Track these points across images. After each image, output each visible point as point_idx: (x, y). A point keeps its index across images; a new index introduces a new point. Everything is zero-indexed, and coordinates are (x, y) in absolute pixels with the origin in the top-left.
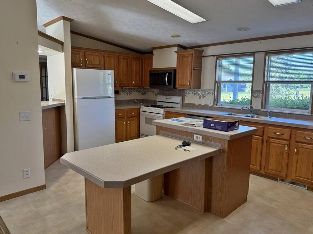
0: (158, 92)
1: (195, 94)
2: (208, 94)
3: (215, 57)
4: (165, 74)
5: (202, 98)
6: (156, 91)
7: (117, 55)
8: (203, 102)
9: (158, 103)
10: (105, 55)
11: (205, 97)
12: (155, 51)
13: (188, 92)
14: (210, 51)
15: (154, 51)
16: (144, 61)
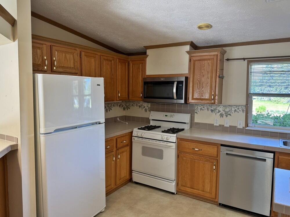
0: (149, 106)
1: (212, 111)
2: (235, 111)
3: (246, 61)
4: (173, 83)
5: (224, 116)
6: (147, 105)
7: (99, 54)
8: (227, 122)
9: (151, 121)
10: (83, 53)
11: (230, 115)
13: (199, 108)
14: (237, 52)
15: (147, 50)
16: (131, 65)
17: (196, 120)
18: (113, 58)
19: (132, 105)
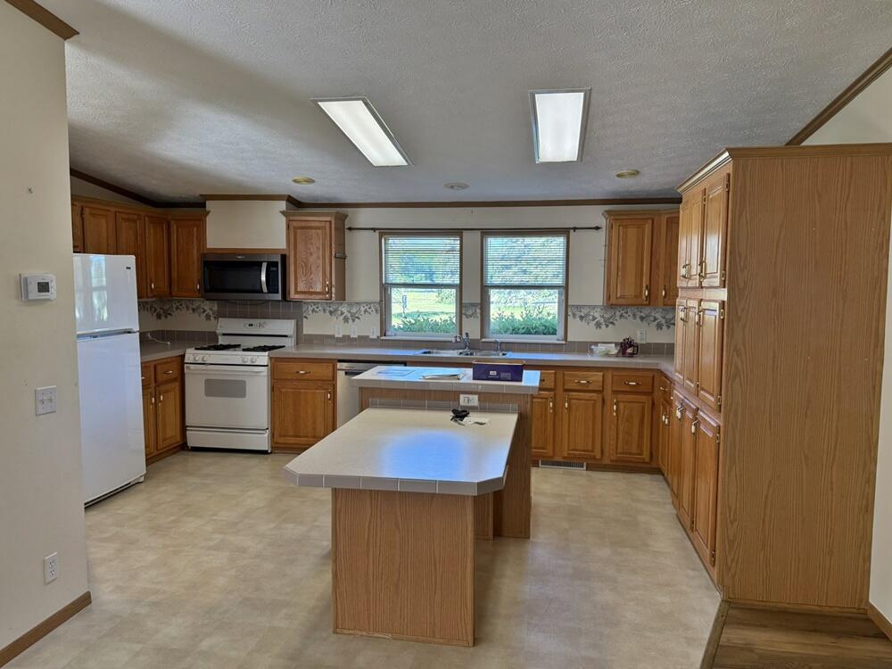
0: (215, 308)
1: (331, 313)
2: (366, 311)
3: (377, 231)
4: (259, 264)
5: (350, 321)
6: (210, 307)
7: (113, 209)
8: (354, 330)
9: (220, 338)
12: (210, 205)
13: (310, 308)
14: (364, 218)
15: (207, 202)
16: (174, 228)
17: (307, 330)
18: (139, 215)
19: (177, 308)
